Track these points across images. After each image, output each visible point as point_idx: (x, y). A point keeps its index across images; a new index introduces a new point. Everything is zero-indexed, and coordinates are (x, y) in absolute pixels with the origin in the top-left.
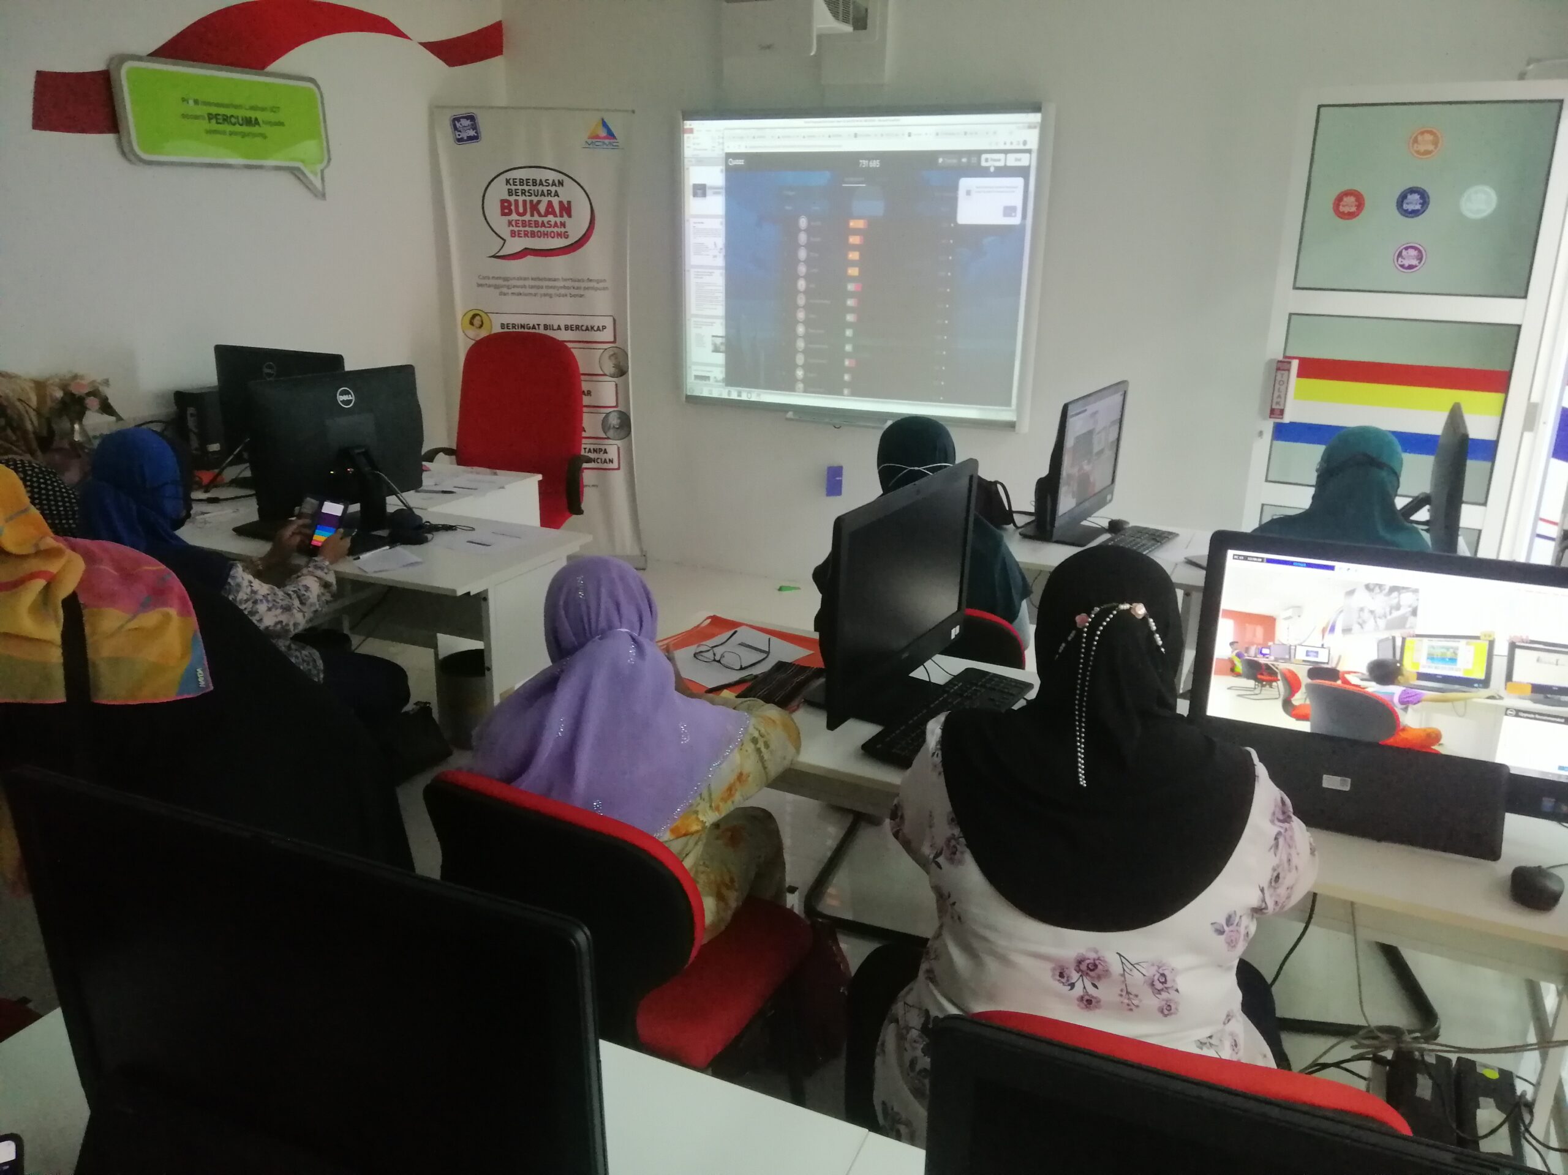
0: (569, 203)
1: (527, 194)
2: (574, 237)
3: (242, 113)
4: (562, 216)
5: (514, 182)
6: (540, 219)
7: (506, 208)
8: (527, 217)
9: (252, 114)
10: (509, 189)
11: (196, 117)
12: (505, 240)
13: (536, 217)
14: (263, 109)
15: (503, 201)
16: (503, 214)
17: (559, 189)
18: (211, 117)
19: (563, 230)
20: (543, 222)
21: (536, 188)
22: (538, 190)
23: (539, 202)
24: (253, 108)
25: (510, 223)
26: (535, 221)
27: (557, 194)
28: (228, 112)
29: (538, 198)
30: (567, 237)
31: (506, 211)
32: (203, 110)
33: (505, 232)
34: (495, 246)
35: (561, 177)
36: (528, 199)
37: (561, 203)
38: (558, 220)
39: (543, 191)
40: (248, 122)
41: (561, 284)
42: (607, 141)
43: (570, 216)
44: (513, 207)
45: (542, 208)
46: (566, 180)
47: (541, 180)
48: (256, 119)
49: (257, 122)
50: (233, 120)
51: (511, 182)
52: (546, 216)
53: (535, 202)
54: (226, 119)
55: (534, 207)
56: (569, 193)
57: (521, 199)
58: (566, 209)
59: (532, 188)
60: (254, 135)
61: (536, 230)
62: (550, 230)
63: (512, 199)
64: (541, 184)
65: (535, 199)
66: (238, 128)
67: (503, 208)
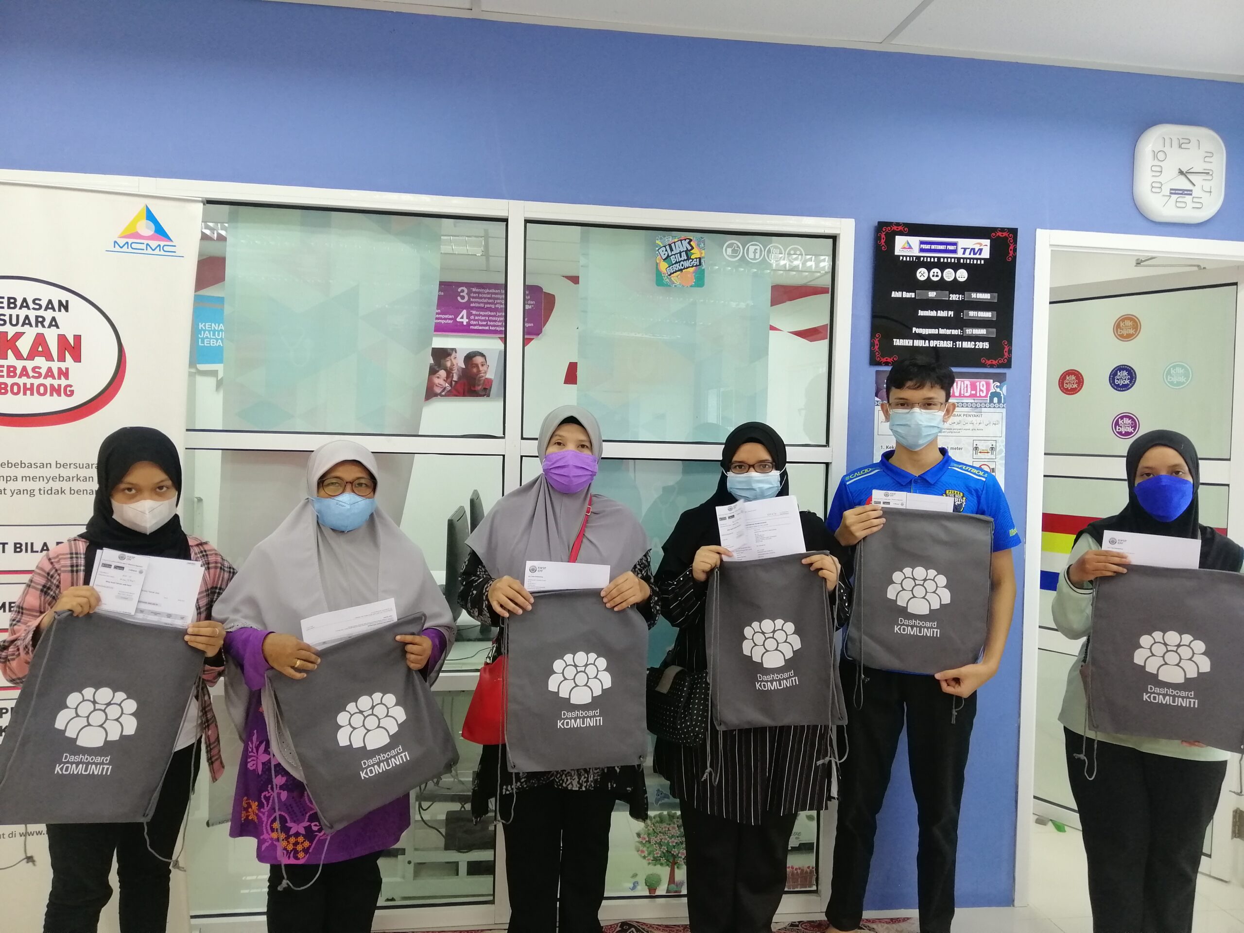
2: (83, 393)
13: (11, 361)
30: (70, 394)
41: (54, 472)
42: (154, 244)
53: (10, 335)
55: (9, 344)
56: (78, 322)
58: (72, 348)
59: (6, 311)
61: (9, 381)
65: (11, 331)
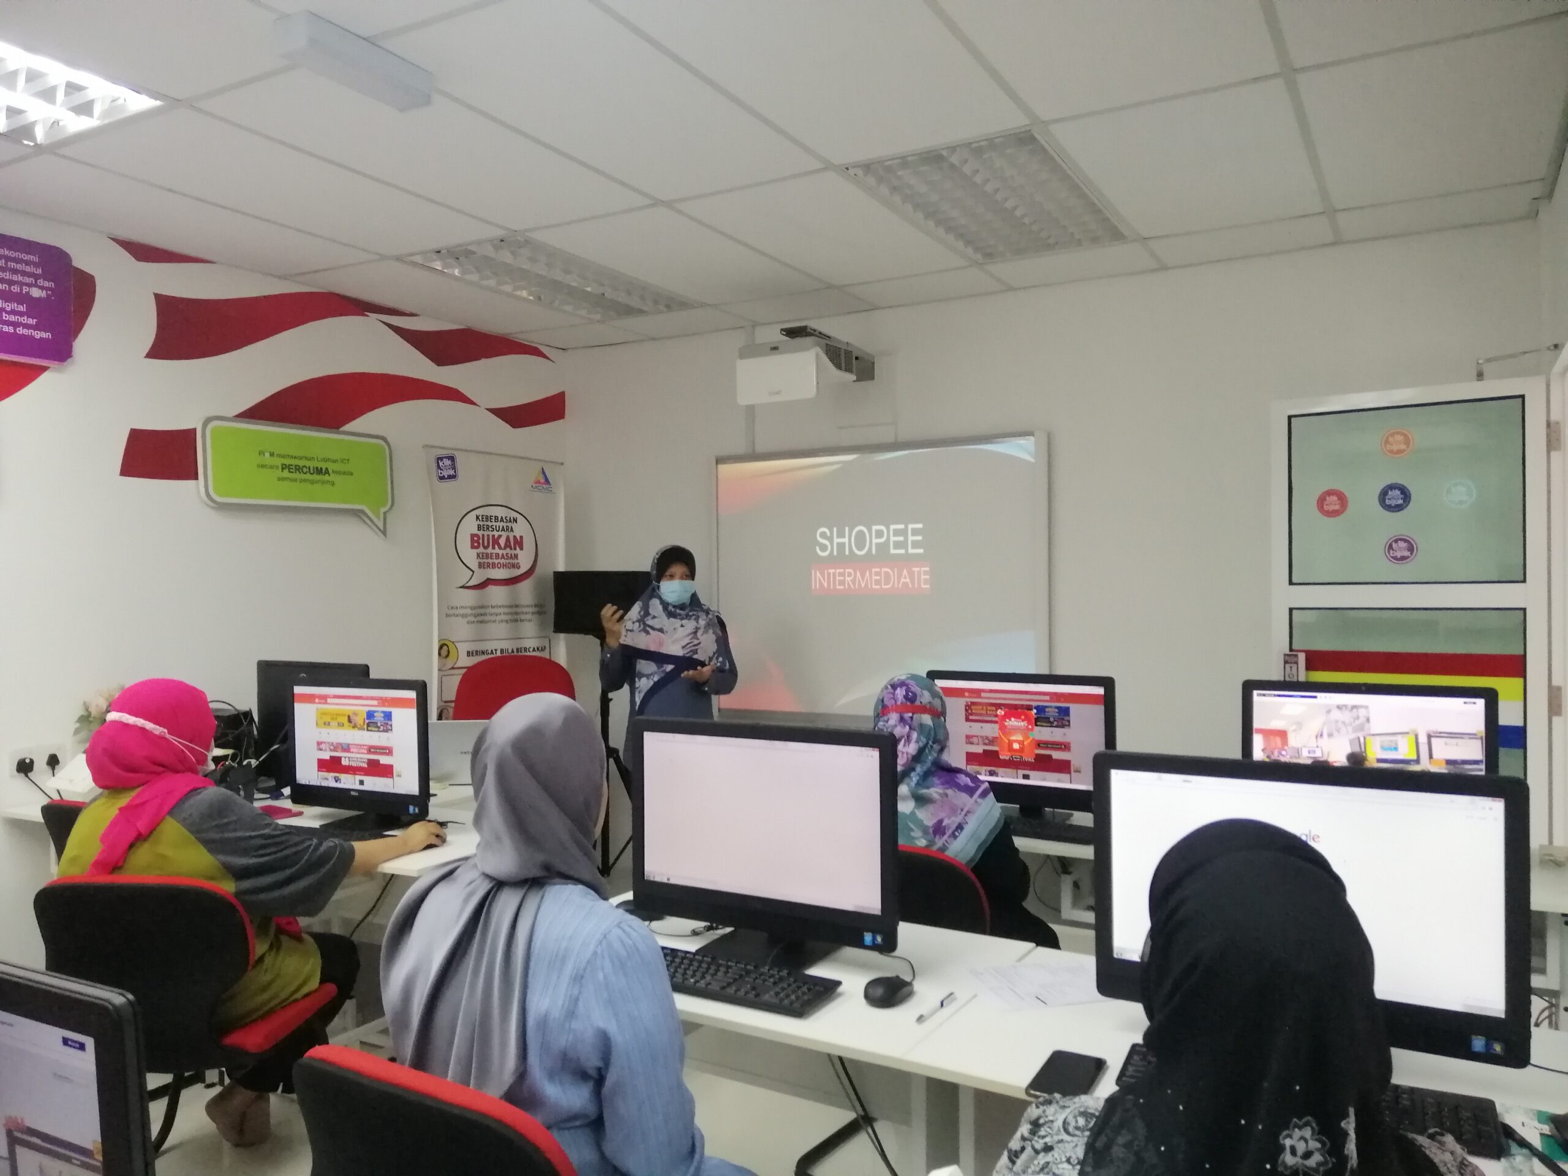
0: (521, 537)
1: (490, 529)
2: (525, 567)
3: (312, 464)
4: (515, 549)
5: (482, 518)
6: (500, 552)
7: (475, 541)
8: (490, 550)
9: (323, 465)
10: (478, 525)
11: (272, 467)
12: (473, 572)
13: (497, 550)
14: (334, 461)
15: (473, 536)
16: (473, 547)
17: (514, 525)
18: (284, 467)
19: (516, 561)
20: (503, 554)
21: (498, 524)
22: (499, 527)
23: (500, 536)
24: (326, 460)
25: (478, 555)
26: (496, 554)
27: (512, 530)
28: (301, 463)
29: (500, 533)
30: (519, 567)
31: (476, 544)
32: (278, 461)
33: (473, 562)
34: (464, 576)
35: (515, 515)
36: (491, 533)
37: (515, 537)
38: (513, 552)
39: (503, 527)
40: (319, 471)
43: (521, 549)
44: (481, 541)
45: (502, 542)
46: (520, 518)
47: (502, 518)
48: (327, 469)
49: (327, 472)
50: (305, 470)
51: (480, 518)
52: (505, 548)
53: (496, 537)
54: (298, 469)
55: (496, 541)
56: (520, 529)
57: (486, 533)
58: (519, 543)
59: (494, 524)
60: (323, 482)
61: (496, 561)
62: (507, 561)
63: (480, 533)
64: (502, 520)
65: (496, 534)
66: (308, 476)
67: (473, 541)
